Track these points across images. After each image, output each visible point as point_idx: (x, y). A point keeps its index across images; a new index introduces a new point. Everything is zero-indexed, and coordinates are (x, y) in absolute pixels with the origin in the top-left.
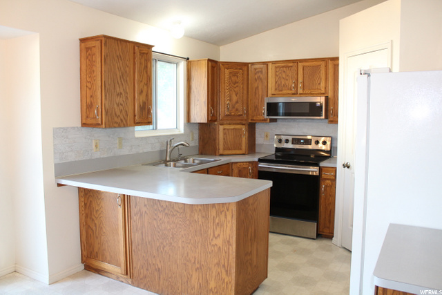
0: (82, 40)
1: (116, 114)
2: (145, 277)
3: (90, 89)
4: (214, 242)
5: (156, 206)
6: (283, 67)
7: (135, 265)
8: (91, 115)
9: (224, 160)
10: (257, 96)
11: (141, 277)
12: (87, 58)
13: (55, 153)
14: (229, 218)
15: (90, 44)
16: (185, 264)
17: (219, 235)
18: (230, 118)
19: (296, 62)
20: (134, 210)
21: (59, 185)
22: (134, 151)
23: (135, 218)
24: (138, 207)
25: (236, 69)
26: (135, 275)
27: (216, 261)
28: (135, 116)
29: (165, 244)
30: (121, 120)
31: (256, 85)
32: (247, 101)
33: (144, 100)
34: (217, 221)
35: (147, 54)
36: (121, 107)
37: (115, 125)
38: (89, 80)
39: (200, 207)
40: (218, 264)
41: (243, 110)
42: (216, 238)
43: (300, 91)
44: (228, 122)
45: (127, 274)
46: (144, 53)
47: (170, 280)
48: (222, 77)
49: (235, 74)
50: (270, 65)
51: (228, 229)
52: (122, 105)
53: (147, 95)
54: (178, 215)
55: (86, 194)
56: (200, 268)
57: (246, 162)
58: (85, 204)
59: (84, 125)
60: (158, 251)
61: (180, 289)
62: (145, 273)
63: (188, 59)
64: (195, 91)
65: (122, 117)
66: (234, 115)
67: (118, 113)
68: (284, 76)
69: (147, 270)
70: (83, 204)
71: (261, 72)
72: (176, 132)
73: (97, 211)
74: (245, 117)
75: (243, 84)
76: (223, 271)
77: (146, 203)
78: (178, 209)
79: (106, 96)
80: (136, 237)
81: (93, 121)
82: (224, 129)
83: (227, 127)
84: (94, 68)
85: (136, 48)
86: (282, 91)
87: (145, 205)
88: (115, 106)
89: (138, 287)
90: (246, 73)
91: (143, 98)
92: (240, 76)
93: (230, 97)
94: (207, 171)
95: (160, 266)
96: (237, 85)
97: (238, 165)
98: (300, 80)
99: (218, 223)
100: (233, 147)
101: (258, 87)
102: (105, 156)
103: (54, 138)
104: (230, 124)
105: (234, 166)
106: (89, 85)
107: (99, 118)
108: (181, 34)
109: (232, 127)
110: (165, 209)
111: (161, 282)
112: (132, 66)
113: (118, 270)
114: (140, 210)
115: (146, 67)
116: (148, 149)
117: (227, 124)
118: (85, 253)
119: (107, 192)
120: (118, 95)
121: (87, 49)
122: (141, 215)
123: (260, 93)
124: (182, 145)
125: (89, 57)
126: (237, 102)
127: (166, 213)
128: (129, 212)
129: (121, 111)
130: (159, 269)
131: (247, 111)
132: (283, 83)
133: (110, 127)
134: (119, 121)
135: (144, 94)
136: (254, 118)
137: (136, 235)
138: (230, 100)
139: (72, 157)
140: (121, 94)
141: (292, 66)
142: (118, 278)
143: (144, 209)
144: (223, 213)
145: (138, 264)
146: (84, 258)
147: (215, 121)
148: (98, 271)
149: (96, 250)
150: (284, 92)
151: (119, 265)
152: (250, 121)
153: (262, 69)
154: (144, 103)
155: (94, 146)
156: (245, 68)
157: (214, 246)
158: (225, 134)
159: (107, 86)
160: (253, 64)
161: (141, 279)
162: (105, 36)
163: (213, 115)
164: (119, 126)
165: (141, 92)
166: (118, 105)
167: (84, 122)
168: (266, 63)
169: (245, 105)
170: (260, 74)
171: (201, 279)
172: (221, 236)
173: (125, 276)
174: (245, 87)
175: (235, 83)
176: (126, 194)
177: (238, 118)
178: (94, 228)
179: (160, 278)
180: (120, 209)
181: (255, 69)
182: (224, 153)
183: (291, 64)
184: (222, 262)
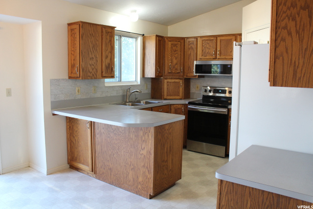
0: (69, 25)
1: (89, 71)
2: (103, 173)
3: (73, 55)
5: (109, 129)
6: (207, 40)
7: (97, 166)
8: (74, 72)
9: (165, 102)
10: (190, 60)
11: (101, 173)
12: (72, 36)
13: (51, 95)
14: (150, 137)
15: (74, 27)
16: (125, 166)
17: (144, 148)
18: (172, 75)
19: (216, 37)
20: (97, 131)
21: (54, 115)
22: (104, 95)
23: (97, 136)
24: (99, 129)
25: (176, 41)
26: (97, 172)
27: (143, 164)
28: (102, 72)
29: (114, 153)
30: (93, 75)
31: (190, 52)
32: (184, 63)
33: (109, 62)
35: (111, 32)
36: (93, 67)
37: (88, 78)
38: (73, 49)
40: (144, 166)
41: (181, 69)
42: (143, 150)
43: (218, 56)
44: (170, 77)
45: (93, 171)
46: (109, 32)
47: (117, 176)
48: (166, 47)
49: (175, 45)
50: (199, 39)
51: (150, 144)
52: (93, 65)
53: (111, 59)
54: (122, 134)
55: (70, 121)
56: (134, 168)
57: (180, 104)
58: (70, 127)
59: (70, 78)
60: (110, 157)
61: (122, 182)
62: (103, 171)
63: (143, 35)
64: (148, 56)
65: (93, 73)
66: (174, 73)
67: (91, 70)
68: (208, 46)
69: (104, 169)
70: (68, 127)
71: (193, 43)
72: (135, 84)
73: (76, 131)
74: (182, 74)
75: (181, 51)
76: (147, 171)
79: (82, 59)
80: (98, 148)
81: (75, 76)
82: (168, 82)
83: (170, 80)
84: (76, 42)
85: (103, 28)
86: (206, 56)
87: (103, 128)
88: (89, 66)
89: (99, 179)
90: (183, 44)
91: (108, 61)
92: (179, 46)
93: (172, 60)
94: (151, 109)
95: (111, 167)
96: (176, 52)
97: (175, 106)
98: (218, 49)
99: (144, 140)
100: (174, 94)
101: (191, 54)
102: (84, 97)
103: (51, 85)
104: (171, 79)
105: (172, 107)
106: (73, 52)
107: (78, 73)
108: (136, 19)
109: (173, 81)
110: (114, 131)
111: (112, 177)
112: (100, 40)
113: (87, 168)
114: (100, 131)
115: (111, 41)
116: (114, 94)
117: (169, 79)
118: (69, 158)
119: (81, 120)
120: (90, 59)
121: (72, 30)
122: (101, 134)
123: (192, 58)
124: (137, 92)
125: (73, 35)
126: (176, 64)
127: (115, 134)
128: (94, 132)
129: (93, 69)
131: (184, 70)
132: (207, 51)
133: (85, 79)
134: (91, 75)
135: (109, 58)
136: (188, 75)
138: (172, 63)
139: (62, 97)
140: (93, 58)
141: (213, 40)
142: (88, 174)
143: (103, 131)
144: (147, 134)
145: (99, 165)
146: (69, 161)
147: (161, 76)
148: (77, 169)
149: (76, 156)
150: (207, 57)
151: (88, 166)
152: (185, 77)
153: (193, 41)
154: (109, 64)
155: (77, 91)
156: (182, 41)
158: (168, 85)
159: (83, 53)
160: (187, 38)
161: (101, 175)
162: (82, 22)
163: (160, 72)
164: (92, 78)
165: (107, 57)
166: (91, 65)
167: (70, 76)
168: (196, 38)
169: (182, 66)
170: (192, 45)
171: (134, 175)
172: (146, 149)
173: (92, 173)
174: (182, 54)
175: (175, 51)
176: (92, 121)
177: (177, 75)
178: (74, 142)
179: (111, 174)
180: (89, 131)
181: (189, 42)
182: (167, 98)
183: (212, 38)
184: (146, 165)
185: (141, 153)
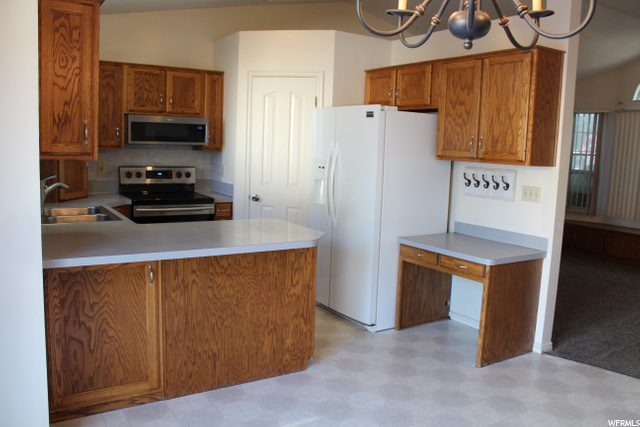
2: (191, 376)
4: (293, 291)
5: (211, 269)
6: (145, 74)
10: (107, 111)
11: (183, 378)
16: (254, 332)
17: (297, 282)
19: (164, 69)
20: (172, 284)
23: (173, 295)
24: (180, 277)
27: (294, 313)
29: (225, 316)
31: (104, 95)
34: (296, 266)
38: (59, 73)
39: (275, 255)
40: (296, 316)
42: (294, 286)
43: (169, 108)
45: (160, 386)
47: (232, 362)
50: (126, 68)
51: (308, 272)
54: (246, 271)
55: (63, 282)
56: (275, 328)
58: (63, 301)
60: (213, 329)
61: (246, 368)
62: (190, 369)
68: (147, 86)
71: (113, 76)
76: (302, 321)
77: (195, 267)
78: (246, 265)
86: (144, 106)
87: (193, 272)
95: (215, 350)
98: (169, 94)
99: (297, 269)
101: (107, 98)
110: (226, 269)
111: (218, 370)
114: (183, 281)
118: (60, 390)
122: (186, 287)
123: (111, 107)
130: (214, 354)
132: (145, 96)
136: (103, 143)
137: (176, 320)
141: (158, 75)
143: (191, 278)
146: (58, 401)
150: (146, 108)
151: (144, 378)
153: (113, 72)
157: (291, 296)
158: (65, 168)
161: (183, 382)
170: (110, 80)
171: (275, 342)
172: (300, 283)
178: (84, 337)
179: (215, 366)
181: (104, 71)
183: (157, 72)
184: (301, 311)
185: (291, 293)
